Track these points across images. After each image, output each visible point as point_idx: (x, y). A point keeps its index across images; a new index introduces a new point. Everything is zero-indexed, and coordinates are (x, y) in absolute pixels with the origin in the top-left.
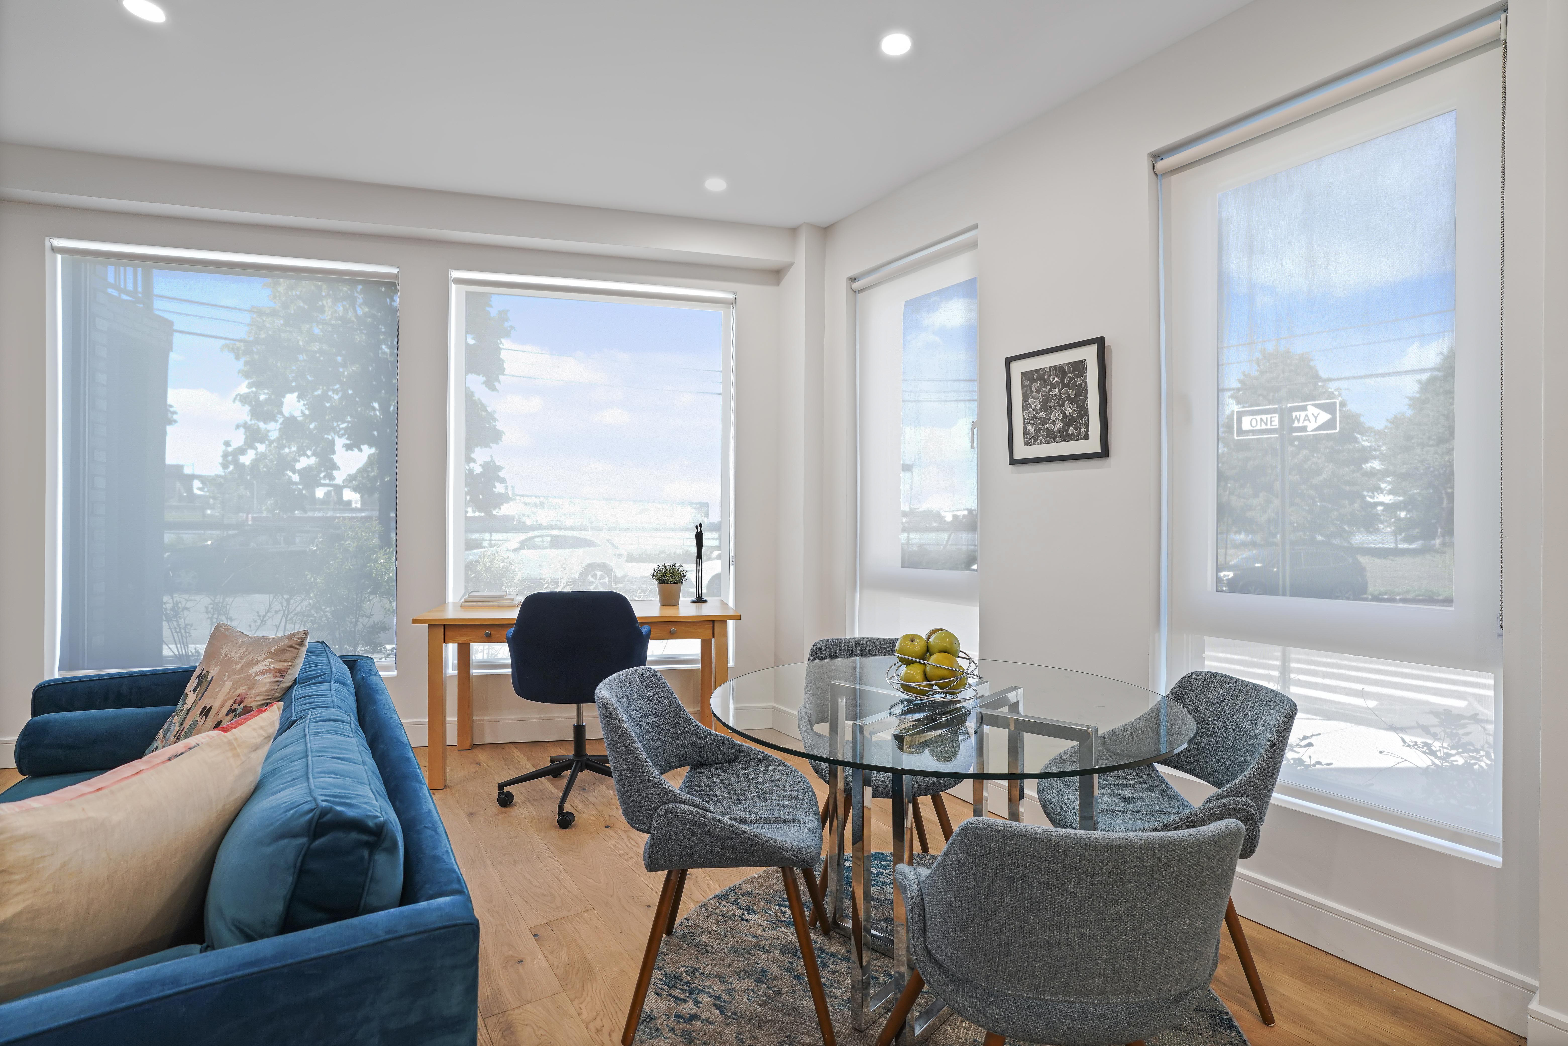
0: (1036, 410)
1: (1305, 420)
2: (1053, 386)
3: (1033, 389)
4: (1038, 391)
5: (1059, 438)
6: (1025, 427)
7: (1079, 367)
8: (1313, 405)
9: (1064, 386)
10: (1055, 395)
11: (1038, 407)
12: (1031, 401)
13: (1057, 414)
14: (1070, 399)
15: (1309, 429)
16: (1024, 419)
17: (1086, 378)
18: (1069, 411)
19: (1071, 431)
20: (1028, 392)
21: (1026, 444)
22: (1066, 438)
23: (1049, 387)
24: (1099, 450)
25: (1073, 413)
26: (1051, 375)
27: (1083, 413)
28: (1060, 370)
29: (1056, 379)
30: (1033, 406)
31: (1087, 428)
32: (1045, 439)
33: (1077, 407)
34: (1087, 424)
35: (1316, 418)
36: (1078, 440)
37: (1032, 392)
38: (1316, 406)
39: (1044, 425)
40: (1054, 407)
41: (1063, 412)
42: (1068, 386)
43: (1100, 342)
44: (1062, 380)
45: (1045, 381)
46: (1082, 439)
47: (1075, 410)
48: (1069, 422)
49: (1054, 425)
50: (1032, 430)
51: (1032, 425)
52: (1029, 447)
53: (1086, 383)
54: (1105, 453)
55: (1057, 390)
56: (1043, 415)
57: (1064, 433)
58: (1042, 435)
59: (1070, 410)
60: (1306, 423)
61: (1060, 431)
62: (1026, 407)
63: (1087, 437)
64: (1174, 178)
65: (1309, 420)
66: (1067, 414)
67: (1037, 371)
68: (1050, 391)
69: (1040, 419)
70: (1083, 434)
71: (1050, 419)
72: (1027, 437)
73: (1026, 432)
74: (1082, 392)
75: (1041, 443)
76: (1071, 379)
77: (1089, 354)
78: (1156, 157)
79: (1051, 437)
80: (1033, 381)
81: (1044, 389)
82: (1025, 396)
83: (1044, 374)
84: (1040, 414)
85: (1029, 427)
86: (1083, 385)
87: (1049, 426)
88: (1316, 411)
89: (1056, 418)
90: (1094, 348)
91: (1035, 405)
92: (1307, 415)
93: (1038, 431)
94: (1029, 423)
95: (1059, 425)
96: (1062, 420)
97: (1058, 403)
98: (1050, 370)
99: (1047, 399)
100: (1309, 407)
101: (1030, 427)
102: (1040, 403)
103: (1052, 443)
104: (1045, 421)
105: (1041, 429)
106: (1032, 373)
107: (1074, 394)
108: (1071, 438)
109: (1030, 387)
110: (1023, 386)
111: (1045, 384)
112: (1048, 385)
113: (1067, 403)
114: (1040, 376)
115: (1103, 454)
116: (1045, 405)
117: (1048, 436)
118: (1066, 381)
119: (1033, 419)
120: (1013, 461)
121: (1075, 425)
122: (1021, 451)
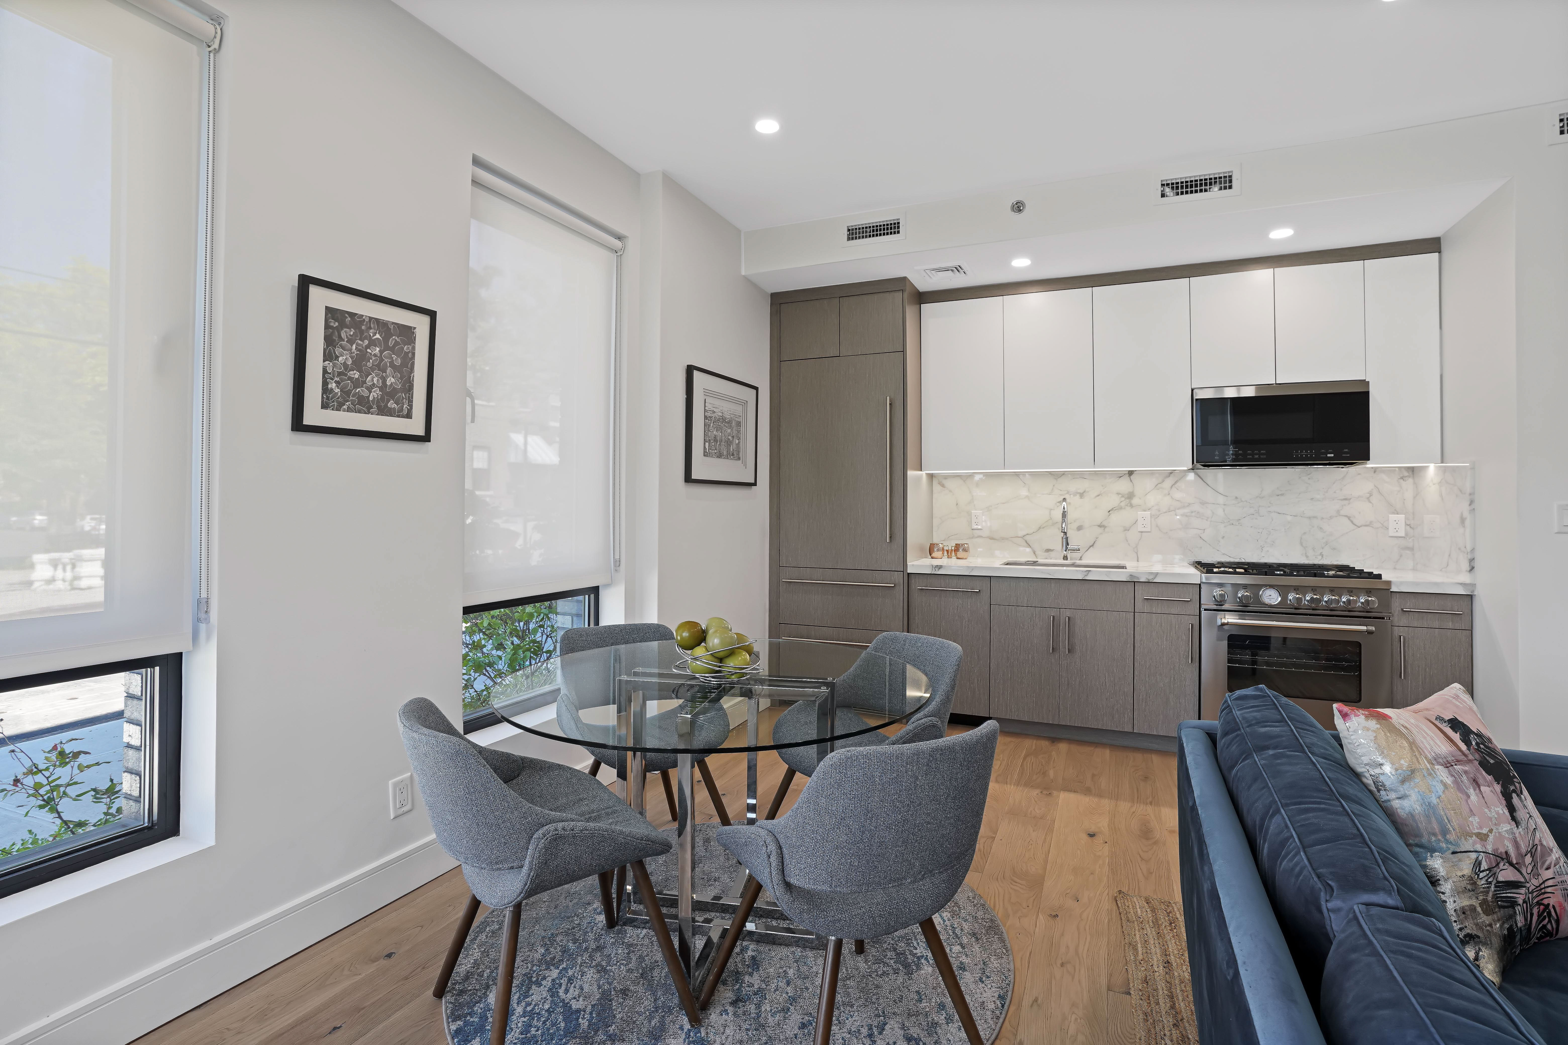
0: (345, 364)
2: (373, 343)
3: (343, 335)
4: (351, 341)
5: (375, 409)
6: (325, 383)
7: (407, 332)
9: (387, 348)
10: (375, 355)
11: (350, 362)
12: (338, 351)
13: (373, 379)
14: (392, 365)
16: (325, 371)
17: (414, 348)
18: (390, 381)
19: (391, 404)
20: (335, 338)
21: (324, 406)
22: (384, 411)
23: (366, 342)
24: (420, 432)
25: (395, 383)
26: (370, 328)
27: (409, 387)
28: (381, 325)
29: (376, 335)
30: (340, 359)
31: (410, 406)
32: (355, 406)
33: (401, 378)
34: (410, 401)
36: (398, 416)
37: (341, 339)
39: (356, 387)
40: (372, 369)
41: (382, 380)
42: (392, 349)
43: (432, 317)
44: (386, 339)
45: (362, 332)
46: (403, 417)
47: (398, 381)
48: (389, 393)
49: (370, 392)
50: (337, 390)
51: (337, 382)
52: (329, 412)
53: (414, 354)
54: (429, 437)
55: (378, 349)
56: (356, 375)
57: (383, 404)
58: (352, 400)
59: (393, 380)
61: (378, 401)
62: (328, 356)
63: (409, 416)
66: (388, 383)
67: (350, 314)
68: (368, 347)
69: (350, 378)
70: (405, 412)
71: (365, 382)
72: (328, 398)
73: (325, 390)
74: (409, 362)
75: (349, 410)
76: (396, 343)
77: (421, 326)
79: (364, 406)
80: (343, 325)
81: (359, 342)
82: (330, 340)
83: (359, 322)
84: (352, 372)
85: (332, 385)
86: (410, 355)
87: (362, 391)
89: (374, 384)
90: (425, 319)
91: (344, 358)
93: (346, 393)
94: (332, 379)
95: (375, 394)
96: (381, 389)
97: (378, 366)
98: (370, 321)
99: (361, 356)
101: (334, 385)
102: (352, 357)
103: (365, 413)
104: (357, 383)
105: (350, 391)
106: (343, 313)
107: (398, 362)
108: (390, 413)
109: (339, 329)
110: (327, 326)
111: (362, 335)
112: (366, 338)
113: (389, 370)
114: (355, 320)
115: (426, 438)
116: (359, 361)
117: (360, 403)
118: (391, 343)
119: (340, 374)
120: (298, 425)
121: (392, 399)
122: (314, 414)
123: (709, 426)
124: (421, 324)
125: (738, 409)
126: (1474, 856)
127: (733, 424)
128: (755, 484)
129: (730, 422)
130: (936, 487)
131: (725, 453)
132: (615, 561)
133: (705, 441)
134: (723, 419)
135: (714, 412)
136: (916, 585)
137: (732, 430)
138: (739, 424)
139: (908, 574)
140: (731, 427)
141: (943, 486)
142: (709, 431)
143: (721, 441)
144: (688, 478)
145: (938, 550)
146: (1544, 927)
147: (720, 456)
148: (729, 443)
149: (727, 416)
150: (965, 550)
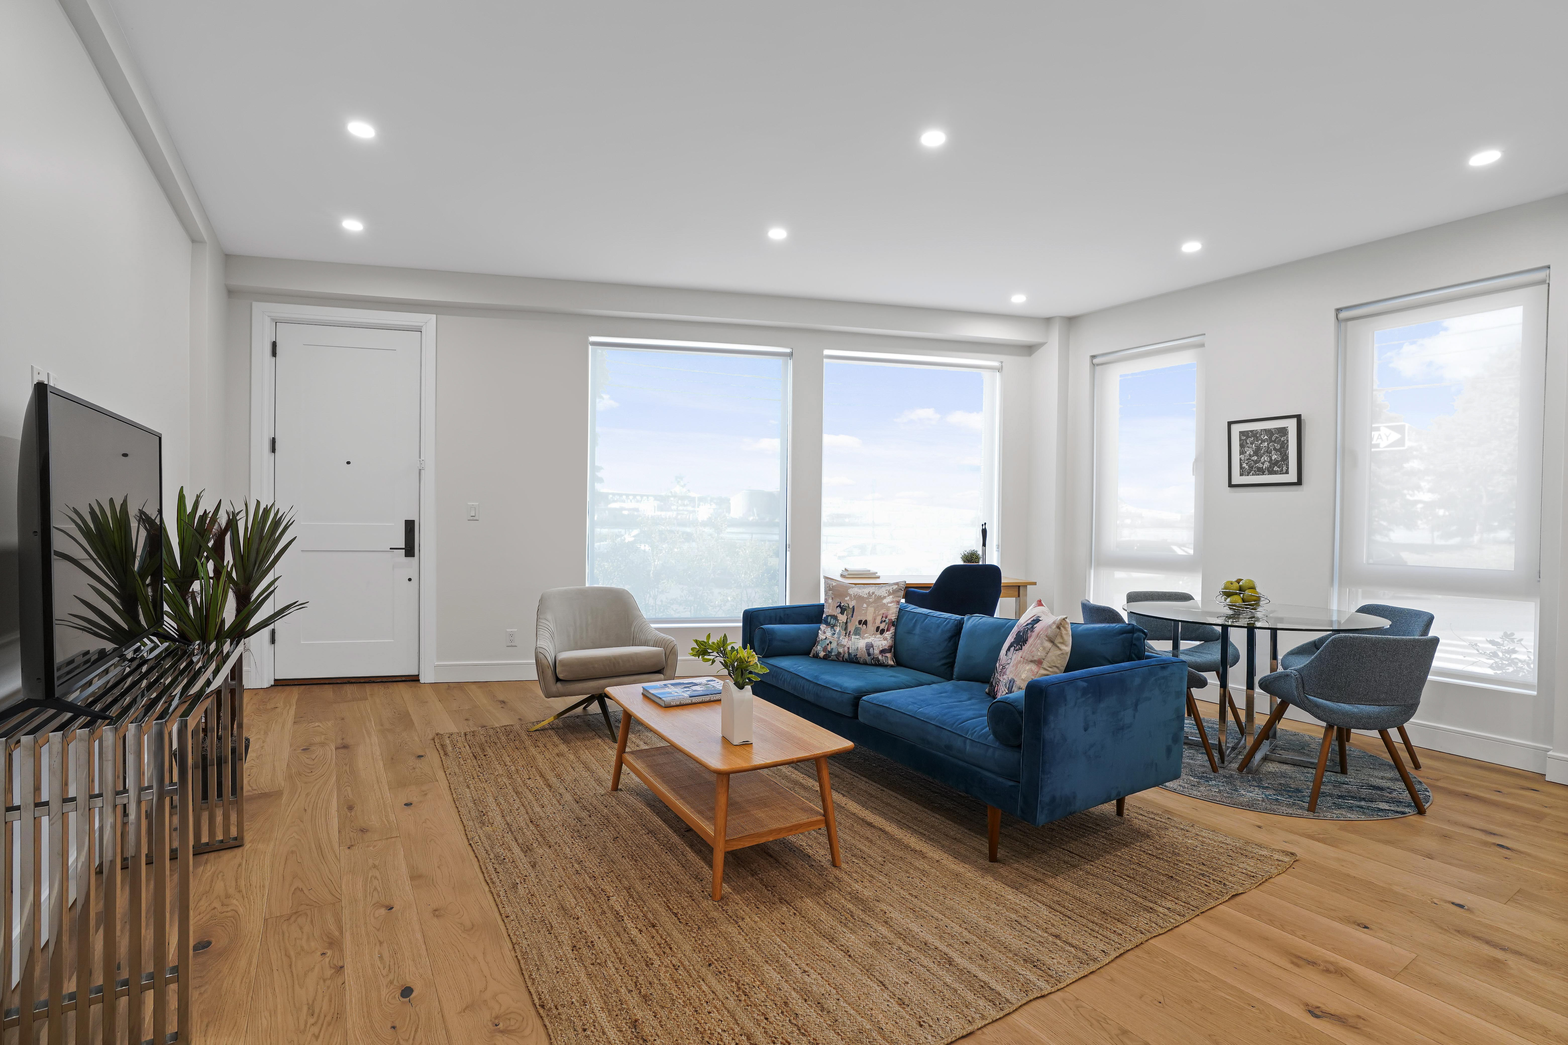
0: (1250, 455)
1: (1378, 438)
2: (1263, 441)
3: (1248, 442)
4: (1252, 444)
5: (1267, 472)
6: (1241, 465)
7: (1283, 431)
8: (1384, 426)
9: (1271, 441)
10: (1265, 446)
11: (1252, 453)
12: (1246, 449)
13: (1265, 458)
14: (1275, 449)
15: (1381, 446)
16: (1241, 459)
17: (1288, 437)
19: (1276, 468)
20: (1245, 444)
21: (1241, 475)
22: (1272, 472)
23: (1260, 441)
24: (1296, 481)
25: (1278, 458)
26: (1261, 434)
27: (1285, 458)
28: (1268, 432)
29: (1266, 437)
30: (1247, 452)
31: (1288, 468)
32: (1255, 472)
33: (1280, 454)
34: (1287, 465)
35: (1387, 437)
36: (1280, 474)
37: (1247, 443)
38: (1388, 427)
39: (1256, 464)
40: (1264, 454)
41: (1270, 457)
42: (1274, 442)
43: (1298, 417)
44: (1270, 438)
45: (1257, 438)
46: (1283, 474)
47: (1279, 456)
48: (1274, 463)
49: (1263, 464)
50: (1247, 467)
51: (1247, 463)
52: (1244, 477)
53: (1288, 441)
54: (1299, 482)
55: (1266, 443)
56: (1255, 458)
57: (1271, 469)
58: (1254, 470)
59: (1276, 456)
60: (1379, 441)
61: (1268, 469)
62: (1242, 453)
63: (1287, 472)
64: (1350, 323)
65: (1381, 438)
66: (1273, 458)
67: (1252, 431)
68: (1261, 443)
69: (1252, 460)
70: (1284, 471)
71: (1260, 460)
72: (1243, 470)
73: (1241, 467)
74: (1284, 446)
75: (1253, 475)
76: (1277, 438)
77: (1292, 425)
78: (1338, 310)
79: (1261, 471)
80: (1248, 437)
81: (1256, 442)
82: (1242, 446)
83: (1257, 433)
84: (1253, 457)
85: (1244, 465)
86: (1285, 442)
87: (1259, 465)
88: (1388, 431)
89: (1265, 461)
90: (1295, 420)
91: (1249, 451)
92: (1380, 435)
93: (1251, 468)
94: (1244, 462)
95: (1267, 465)
96: (1269, 462)
97: (1267, 452)
98: (1261, 431)
99: (1258, 449)
100: (1382, 428)
102: (1253, 451)
103: (1261, 475)
104: (1256, 462)
105: (1253, 466)
106: (1247, 432)
107: (1279, 446)
108: (1276, 473)
109: (1246, 440)
110: (1240, 440)
111: (1257, 439)
112: (1260, 440)
113: (1273, 452)
114: (1254, 434)
116: (1257, 452)
117: (1258, 471)
118: (1273, 439)
119: (1247, 459)
120: (1231, 485)
121: (1279, 465)
122: (1237, 479)
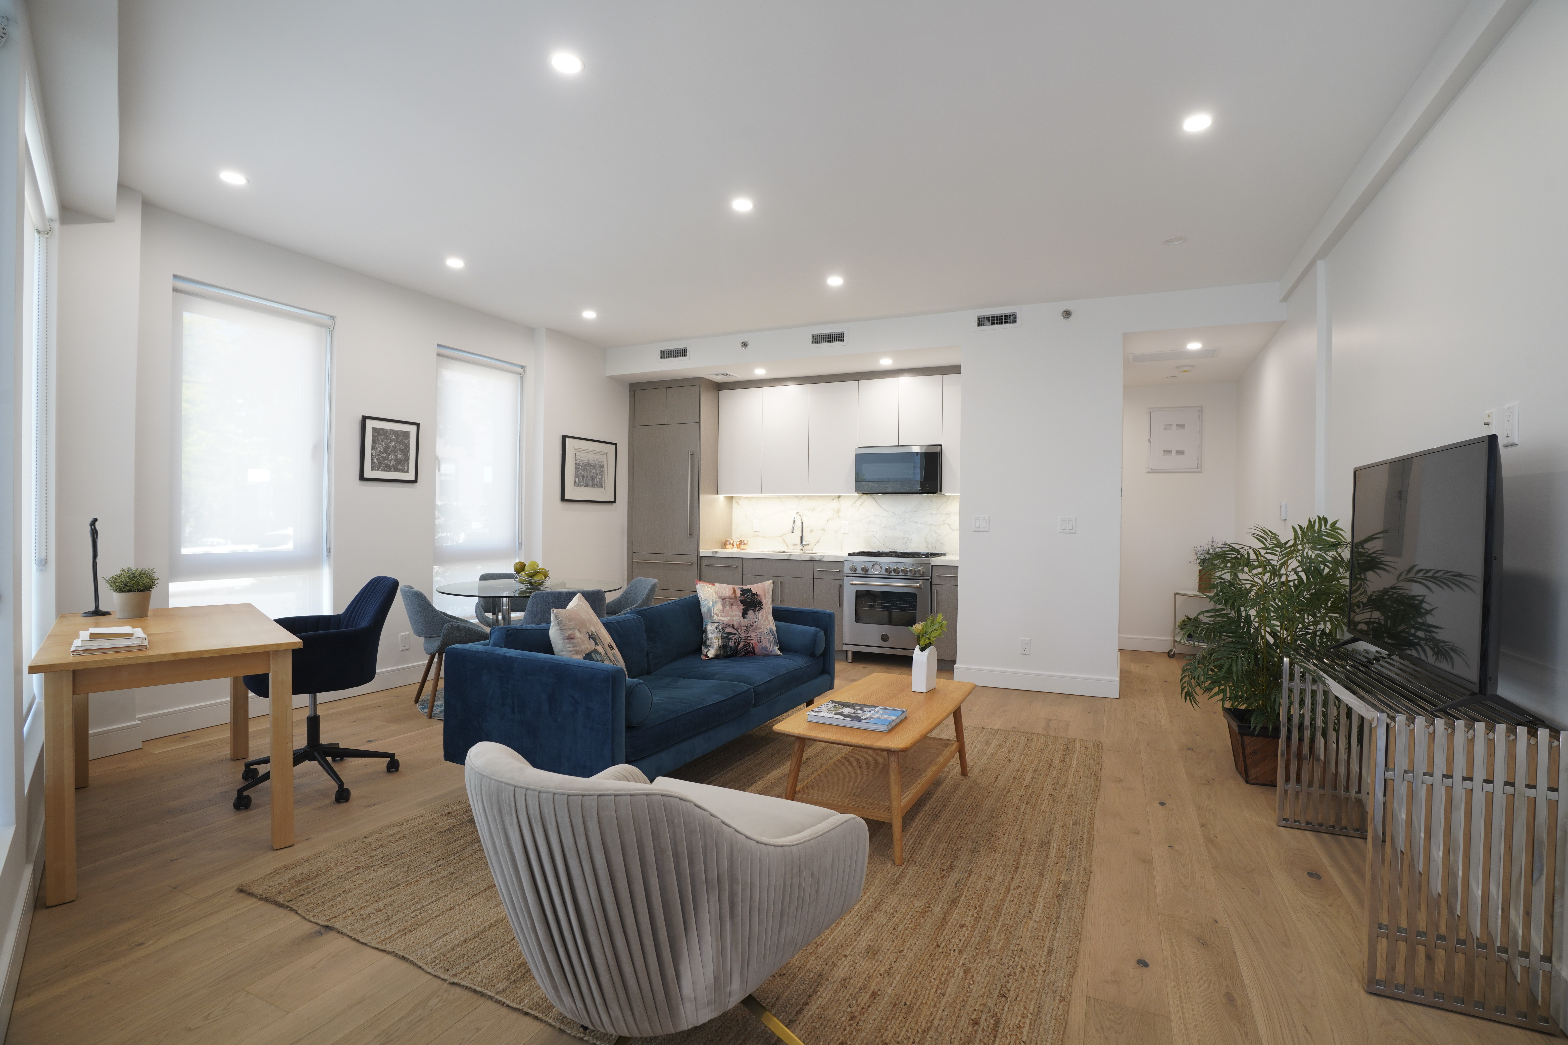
0: (380, 451)
2: (392, 441)
3: (379, 439)
4: (382, 441)
5: (392, 470)
6: (372, 460)
7: (406, 434)
9: (398, 442)
10: (393, 446)
11: (382, 450)
12: (378, 446)
13: (392, 456)
14: (400, 450)
16: (372, 455)
17: (409, 441)
18: (399, 456)
19: (400, 467)
20: (377, 440)
21: (372, 469)
22: (396, 470)
23: (389, 440)
24: (413, 479)
25: (402, 458)
26: (392, 434)
27: (407, 459)
28: (395, 432)
29: (393, 438)
30: (378, 449)
31: (408, 467)
32: (384, 469)
33: (404, 455)
34: (408, 465)
36: (402, 472)
39: (385, 461)
40: (391, 452)
41: (396, 456)
42: (400, 443)
43: (418, 425)
44: (397, 438)
45: (387, 436)
46: (405, 472)
48: (398, 462)
49: (390, 462)
50: (377, 462)
51: (377, 459)
52: (374, 472)
53: (409, 444)
55: (394, 443)
56: (384, 455)
57: (396, 467)
58: (383, 466)
59: (401, 456)
61: (394, 466)
62: (373, 448)
63: (407, 471)
66: (399, 458)
67: (383, 429)
68: (390, 443)
69: (382, 457)
70: (406, 470)
71: (389, 458)
72: (374, 466)
73: (372, 463)
74: (406, 448)
75: (382, 470)
76: (402, 440)
79: (388, 468)
80: (379, 434)
81: (386, 441)
82: (374, 442)
85: (375, 460)
87: (387, 462)
89: (392, 459)
90: (415, 428)
91: (380, 448)
93: (380, 463)
94: (375, 458)
95: (393, 462)
96: (395, 460)
97: (394, 450)
98: (392, 431)
99: (387, 447)
102: (384, 448)
103: (389, 472)
104: (385, 459)
105: (383, 462)
106: (380, 429)
107: (402, 448)
108: (399, 471)
109: (378, 437)
110: (373, 436)
111: (388, 438)
113: (399, 452)
114: (386, 432)
115: (415, 481)
116: (386, 450)
117: (386, 467)
118: (399, 440)
119: (378, 455)
120: (362, 478)
121: (401, 465)
122: (368, 473)
123: (578, 469)
124: (412, 430)
125: (601, 458)
126: (718, 624)
127: (597, 467)
128: (614, 502)
129: (594, 466)
130: (734, 505)
131: (590, 484)
132: (519, 544)
133: (575, 478)
134: (589, 464)
135: (582, 460)
136: (705, 563)
137: (596, 470)
138: (602, 466)
139: (701, 557)
140: (595, 468)
141: (738, 504)
142: (578, 471)
143: (587, 477)
144: (563, 499)
145: (730, 544)
146: (747, 649)
147: (586, 485)
148: (593, 478)
149: (592, 462)
150: (745, 544)
